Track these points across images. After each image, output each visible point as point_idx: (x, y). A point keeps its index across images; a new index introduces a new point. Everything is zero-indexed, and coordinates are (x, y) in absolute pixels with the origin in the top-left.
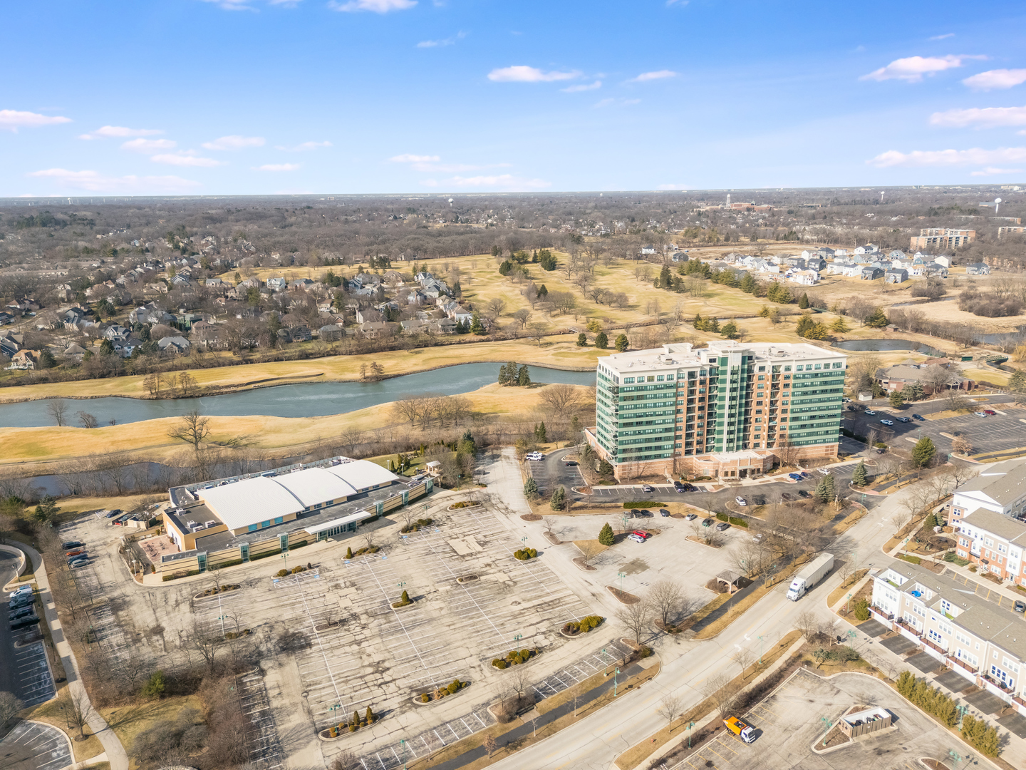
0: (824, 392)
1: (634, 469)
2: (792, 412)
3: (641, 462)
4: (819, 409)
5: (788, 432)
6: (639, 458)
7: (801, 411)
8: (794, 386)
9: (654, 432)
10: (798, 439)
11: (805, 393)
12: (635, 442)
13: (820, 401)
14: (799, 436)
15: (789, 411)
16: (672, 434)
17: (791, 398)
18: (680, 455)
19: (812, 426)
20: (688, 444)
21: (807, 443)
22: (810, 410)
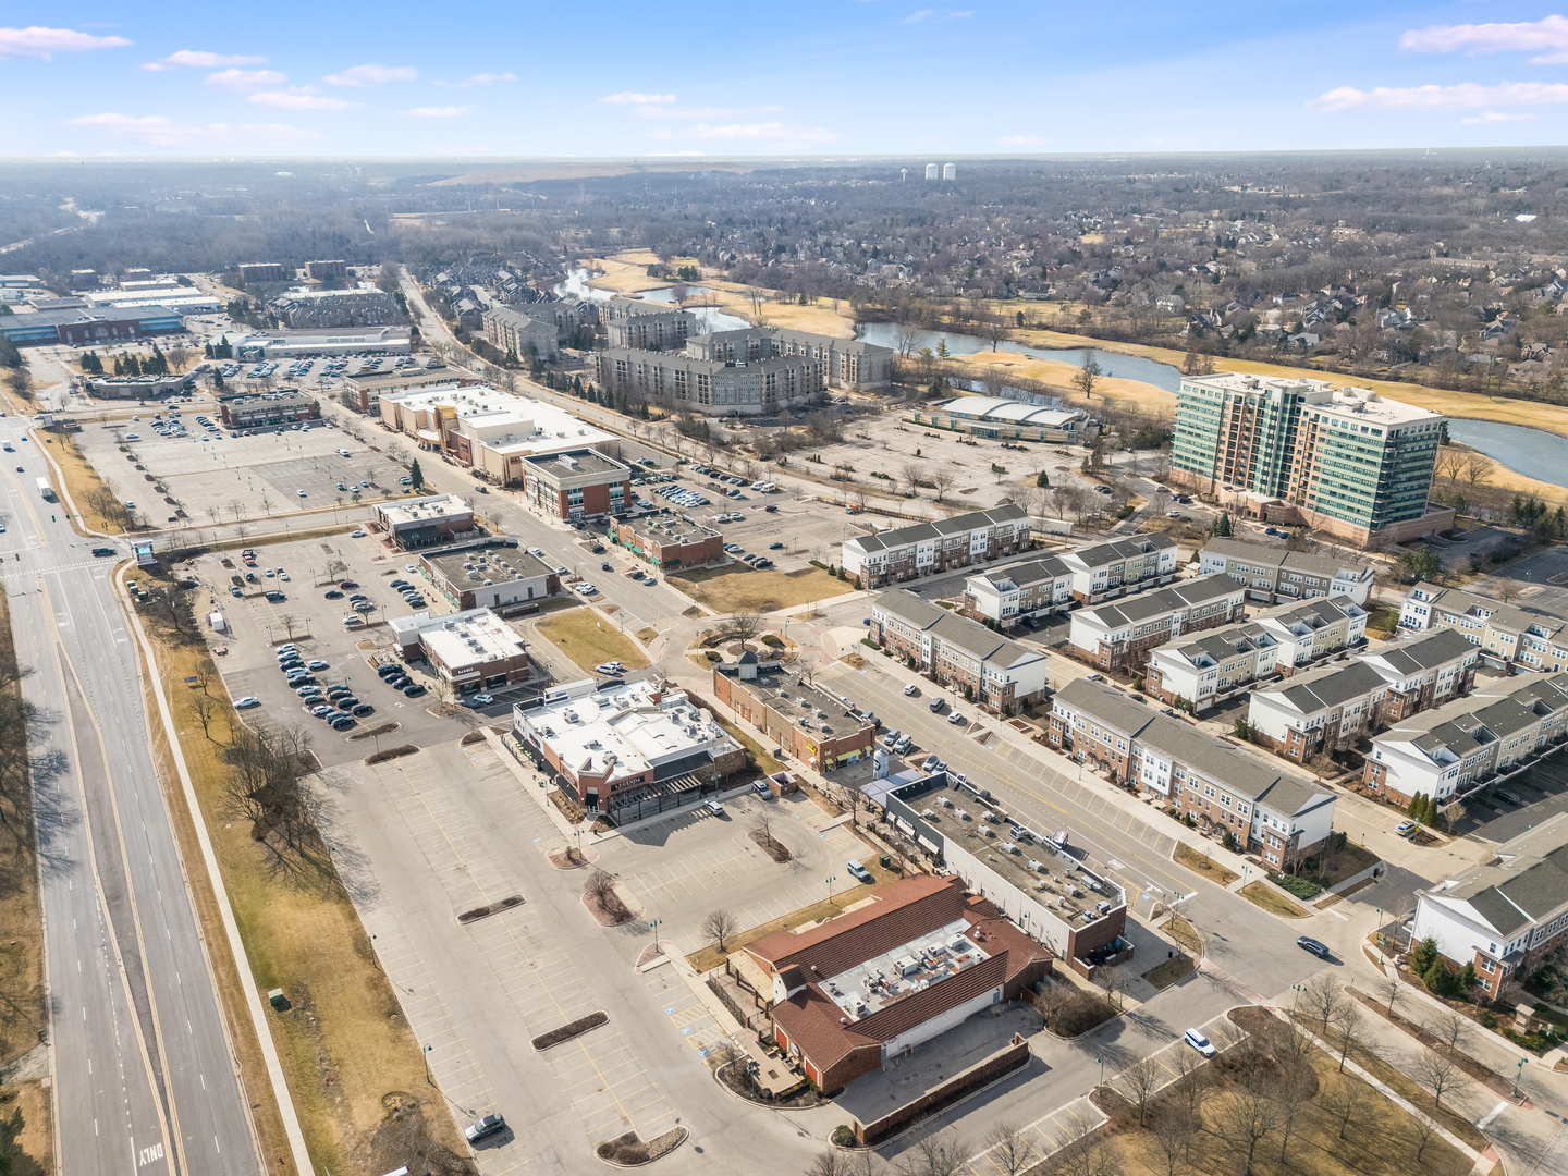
0: (1359, 460)
3: (1187, 472)
5: (1318, 495)
6: (1186, 468)
7: (1333, 473)
8: (1329, 442)
10: (1327, 507)
11: (1338, 455)
13: (1355, 470)
14: (1328, 502)
18: (1219, 478)
19: (1343, 496)
21: (1336, 515)
22: (1342, 476)
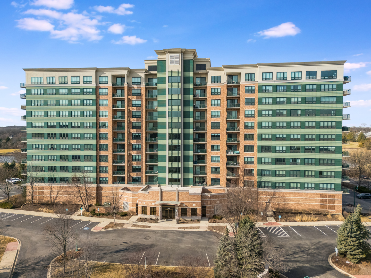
0: (305, 113)
1: (47, 192)
2: (260, 138)
3: (55, 185)
4: (304, 138)
5: (256, 167)
6: (52, 180)
7: (274, 137)
8: (260, 101)
9: (71, 148)
10: (274, 179)
11: (278, 113)
12: (48, 158)
13: (303, 125)
14: (274, 173)
15: (256, 137)
16: (93, 153)
17: (257, 119)
18: (106, 182)
19: (294, 161)
20: (118, 169)
21: (288, 186)
22: (289, 138)
